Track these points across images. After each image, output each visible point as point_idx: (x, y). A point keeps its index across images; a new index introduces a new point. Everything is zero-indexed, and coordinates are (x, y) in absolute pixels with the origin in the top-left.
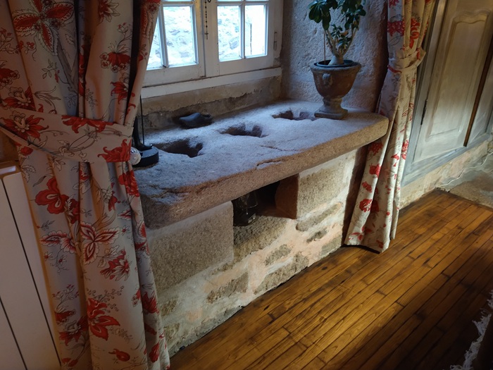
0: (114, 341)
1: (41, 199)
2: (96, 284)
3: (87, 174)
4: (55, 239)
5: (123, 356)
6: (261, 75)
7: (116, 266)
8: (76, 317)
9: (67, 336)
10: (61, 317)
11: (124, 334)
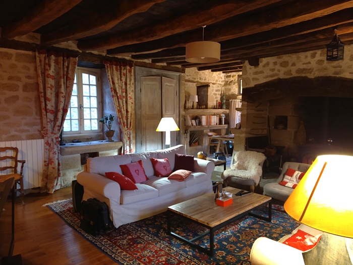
0: (53, 166)
1: (46, 143)
2: (51, 156)
3: (52, 140)
4: (46, 149)
5: (54, 168)
6: (96, 134)
7: (54, 153)
8: (47, 163)
9: (45, 165)
10: (45, 162)
11: (54, 164)
